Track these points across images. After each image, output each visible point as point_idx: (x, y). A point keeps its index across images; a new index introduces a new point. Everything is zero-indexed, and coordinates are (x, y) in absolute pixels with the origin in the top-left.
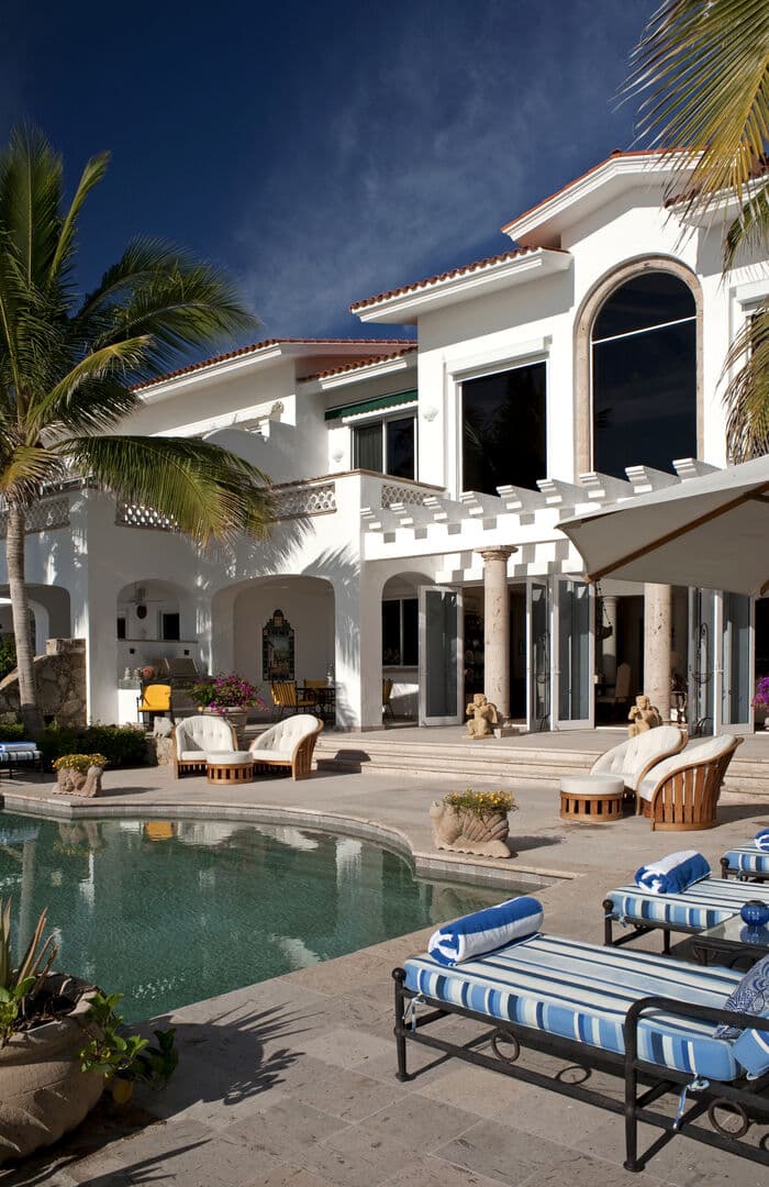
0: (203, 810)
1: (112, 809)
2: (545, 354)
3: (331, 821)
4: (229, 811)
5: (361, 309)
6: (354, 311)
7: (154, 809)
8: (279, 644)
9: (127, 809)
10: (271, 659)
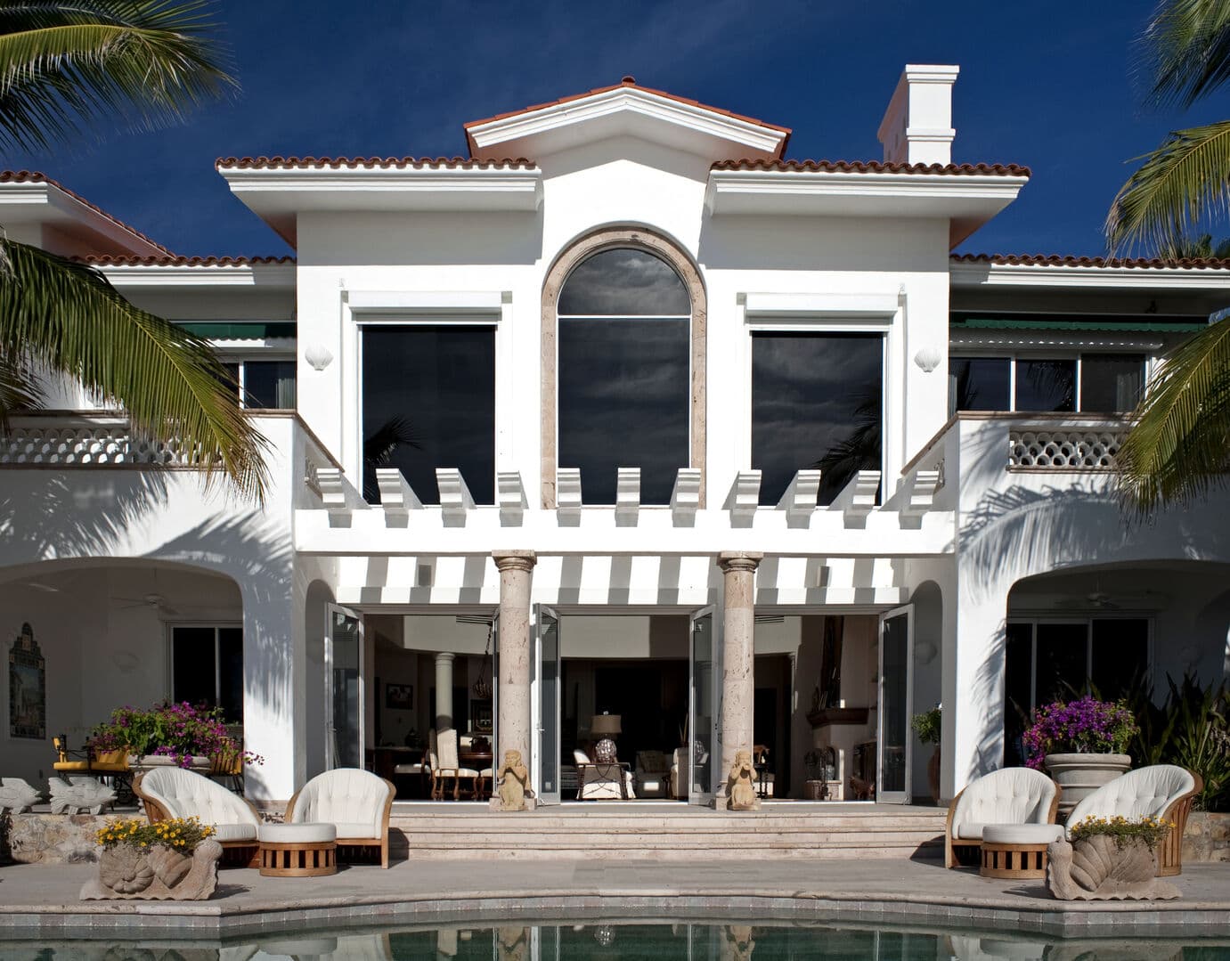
0: (439, 906)
1: (284, 917)
2: (497, 314)
3: (693, 902)
4: (486, 904)
5: (234, 170)
6: (221, 170)
7: (352, 912)
8: (28, 680)
9: (308, 915)
10: (19, 702)
